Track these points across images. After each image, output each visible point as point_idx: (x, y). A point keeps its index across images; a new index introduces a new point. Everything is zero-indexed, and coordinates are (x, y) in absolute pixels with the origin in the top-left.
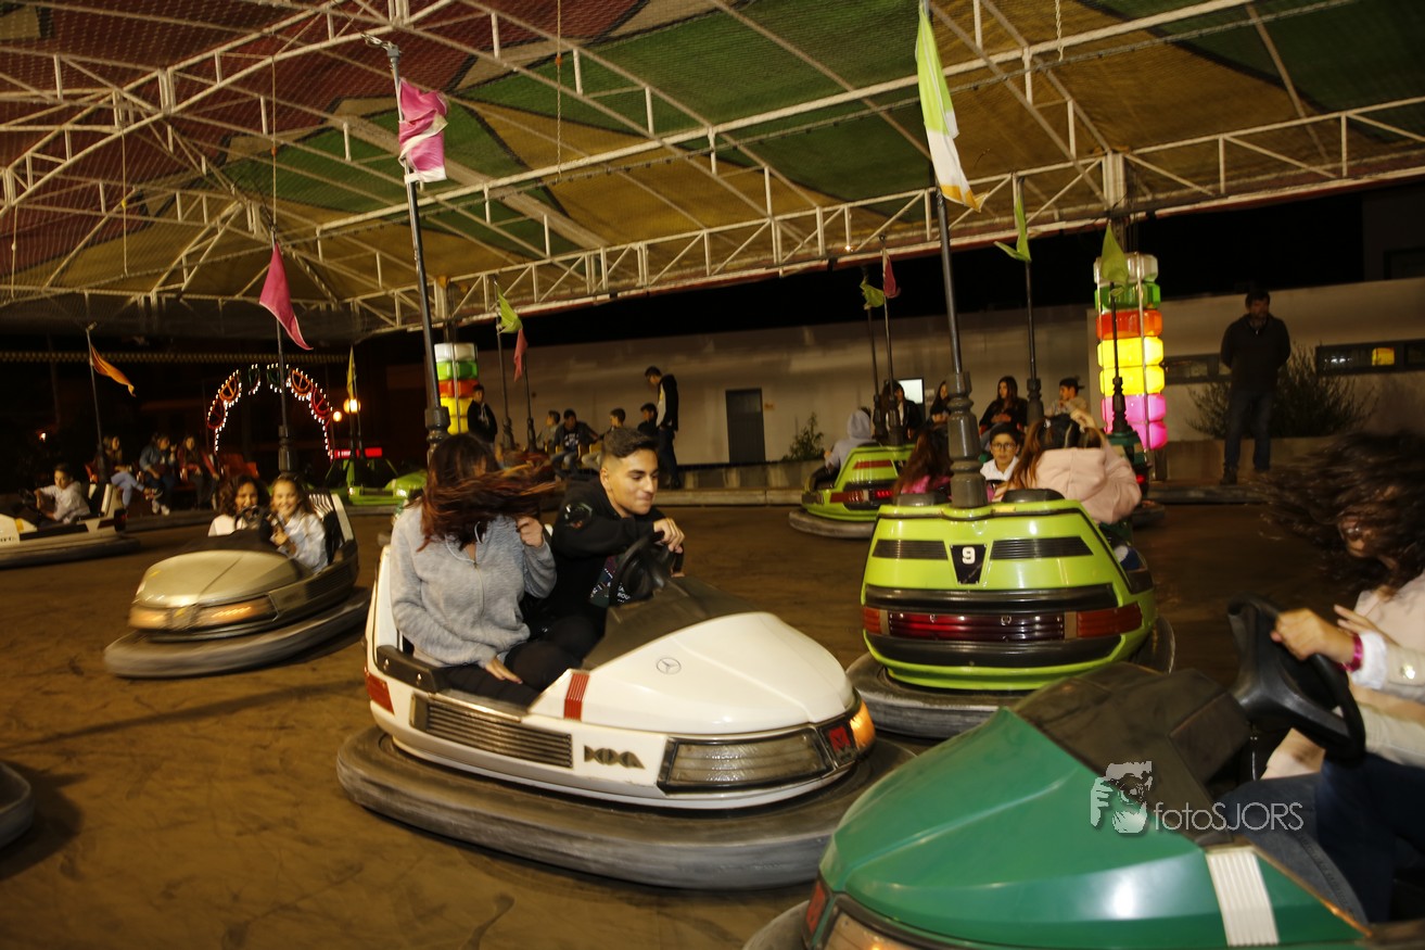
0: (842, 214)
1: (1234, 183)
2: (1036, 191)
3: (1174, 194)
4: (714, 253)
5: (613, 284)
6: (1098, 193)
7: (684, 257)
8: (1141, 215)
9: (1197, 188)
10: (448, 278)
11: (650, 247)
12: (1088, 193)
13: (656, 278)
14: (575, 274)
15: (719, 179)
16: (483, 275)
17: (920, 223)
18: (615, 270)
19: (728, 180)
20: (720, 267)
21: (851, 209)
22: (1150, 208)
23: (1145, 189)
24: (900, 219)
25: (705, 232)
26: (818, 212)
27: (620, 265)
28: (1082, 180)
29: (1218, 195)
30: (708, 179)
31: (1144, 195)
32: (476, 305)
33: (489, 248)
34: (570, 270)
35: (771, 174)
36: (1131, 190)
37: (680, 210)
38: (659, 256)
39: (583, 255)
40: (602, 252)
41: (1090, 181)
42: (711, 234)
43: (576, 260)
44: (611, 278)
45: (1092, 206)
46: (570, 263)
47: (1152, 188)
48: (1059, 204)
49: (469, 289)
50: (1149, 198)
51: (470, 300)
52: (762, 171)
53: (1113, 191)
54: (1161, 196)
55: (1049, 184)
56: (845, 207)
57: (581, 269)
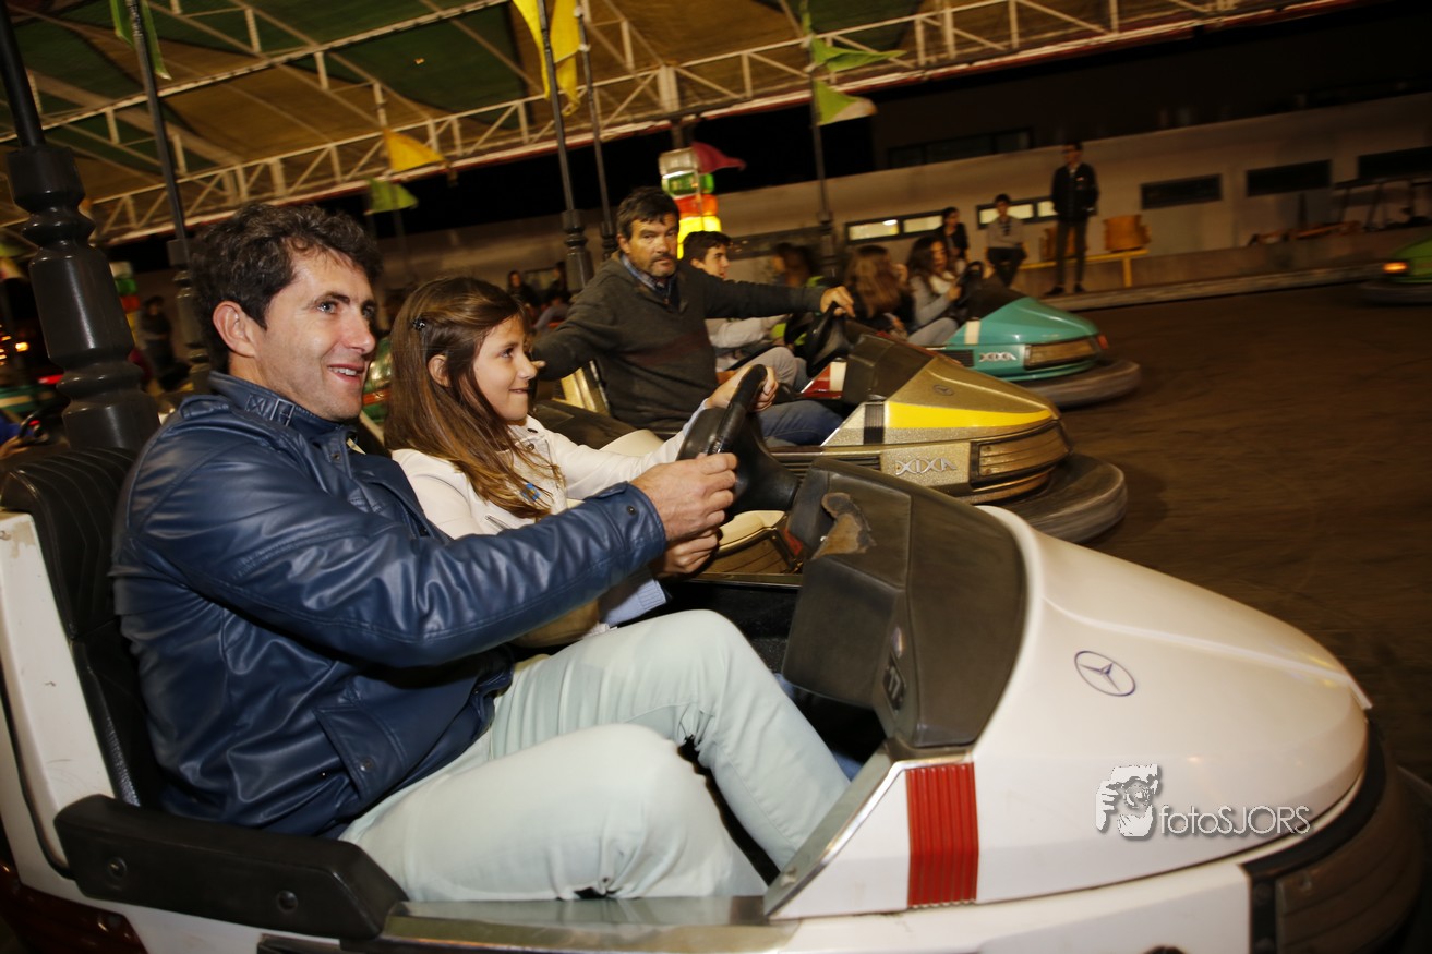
0: (450, 126)
1: (760, 91)
2: (611, 99)
3: (718, 100)
4: (343, 163)
5: (254, 198)
6: (655, 99)
7: (317, 169)
8: (692, 117)
9: (736, 96)
10: (93, 199)
11: (284, 161)
12: (648, 101)
13: (292, 190)
14: (217, 190)
15: (332, 94)
16: (126, 196)
17: (517, 131)
18: (254, 185)
19: (342, 94)
20: (348, 177)
21: (460, 119)
22: (698, 112)
23: (696, 98)
24: (502, 127)
25: (331, 146)
26: (430, 123)
27: (259, 179)
28: (643, 91)
29: (746, 100)
30: (321, 96)
31: (694, 101)
32: (126, 226)
33: (127, 170)
34: (210, 187)
35: (383, 91)
36: (682, 98)
37: (304, 125)
38: (293, 168)
39: (221, 172)
40: (239, 168)
41: (650, 92)
42: (339, 147)
43: (213, 177)
44: (252, 193)
45: (657, 112)
46: (209, 179)
47: (701, 96)
48: (630, 109)
49: (114, 208)
50: (699, 103)
51: (117, 223)
52: (371, 87)
53: (669, 98)
54: (709, 102)
55: (619, 92)
56: (453, 118)
57: (220, 185)
